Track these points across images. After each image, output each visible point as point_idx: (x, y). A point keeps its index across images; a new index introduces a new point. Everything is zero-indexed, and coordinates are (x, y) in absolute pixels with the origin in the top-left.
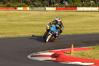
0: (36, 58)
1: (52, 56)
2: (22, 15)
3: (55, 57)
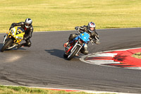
3: (119, 60)
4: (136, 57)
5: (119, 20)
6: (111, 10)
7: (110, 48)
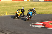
0: (34, 26)
1: (42, 25)
2: (27, 3)
3: (44, 25)
4: (50, 24)
5: (44, 11)
6: (41, 7)
7: (41, 21)
